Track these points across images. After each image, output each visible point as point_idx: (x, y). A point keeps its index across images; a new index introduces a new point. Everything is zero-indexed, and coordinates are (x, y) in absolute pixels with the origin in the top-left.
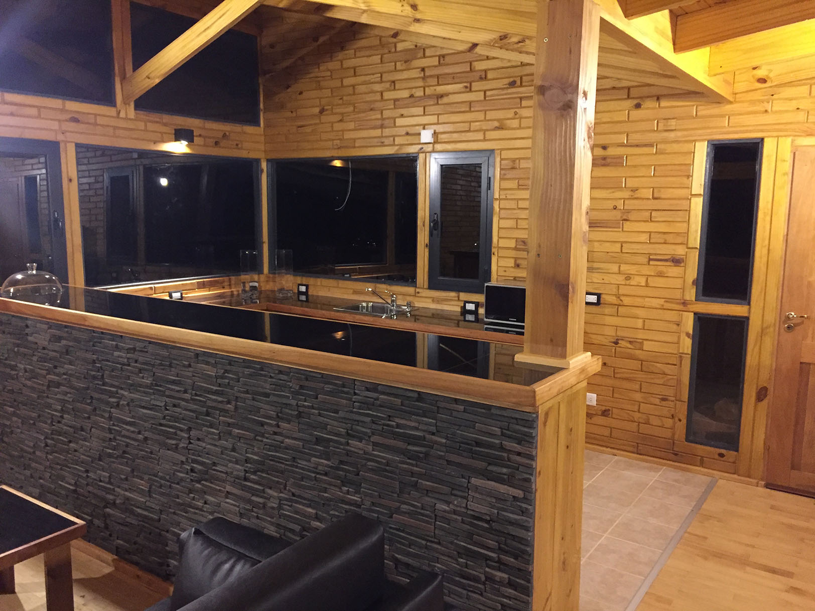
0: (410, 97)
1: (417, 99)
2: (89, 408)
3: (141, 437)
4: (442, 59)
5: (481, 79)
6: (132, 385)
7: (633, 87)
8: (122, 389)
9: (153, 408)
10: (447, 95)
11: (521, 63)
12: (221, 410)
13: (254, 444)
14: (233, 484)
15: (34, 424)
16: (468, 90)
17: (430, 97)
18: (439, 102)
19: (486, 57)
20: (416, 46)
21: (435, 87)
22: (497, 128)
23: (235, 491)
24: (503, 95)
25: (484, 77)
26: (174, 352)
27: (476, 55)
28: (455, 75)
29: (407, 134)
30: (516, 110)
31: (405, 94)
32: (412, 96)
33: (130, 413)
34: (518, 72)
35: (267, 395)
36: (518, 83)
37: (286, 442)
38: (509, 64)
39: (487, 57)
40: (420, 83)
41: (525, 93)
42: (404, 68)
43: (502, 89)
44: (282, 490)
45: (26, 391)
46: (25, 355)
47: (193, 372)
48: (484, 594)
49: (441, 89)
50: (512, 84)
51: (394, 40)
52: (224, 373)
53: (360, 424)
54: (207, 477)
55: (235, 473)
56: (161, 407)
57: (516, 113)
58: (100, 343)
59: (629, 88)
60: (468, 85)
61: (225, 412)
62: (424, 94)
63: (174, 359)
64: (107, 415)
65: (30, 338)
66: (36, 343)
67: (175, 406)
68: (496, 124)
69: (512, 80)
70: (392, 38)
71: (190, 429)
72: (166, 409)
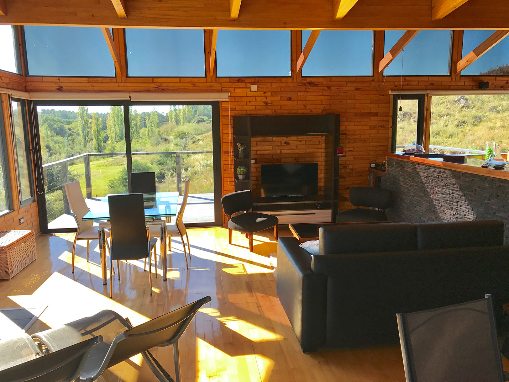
3: (440, 205)
6: (439, 186)
9: (445, 194)
12: (469, 195)
13: (481, 208)
33: (437, 196)
35: (487, 189)
37: (493, 207)
46: (403, 175)
52: (472, 181)
61: (471, 196)
65: (405, 169)
66: (408, 171)
71: (457, 202)
72: (450, 195)
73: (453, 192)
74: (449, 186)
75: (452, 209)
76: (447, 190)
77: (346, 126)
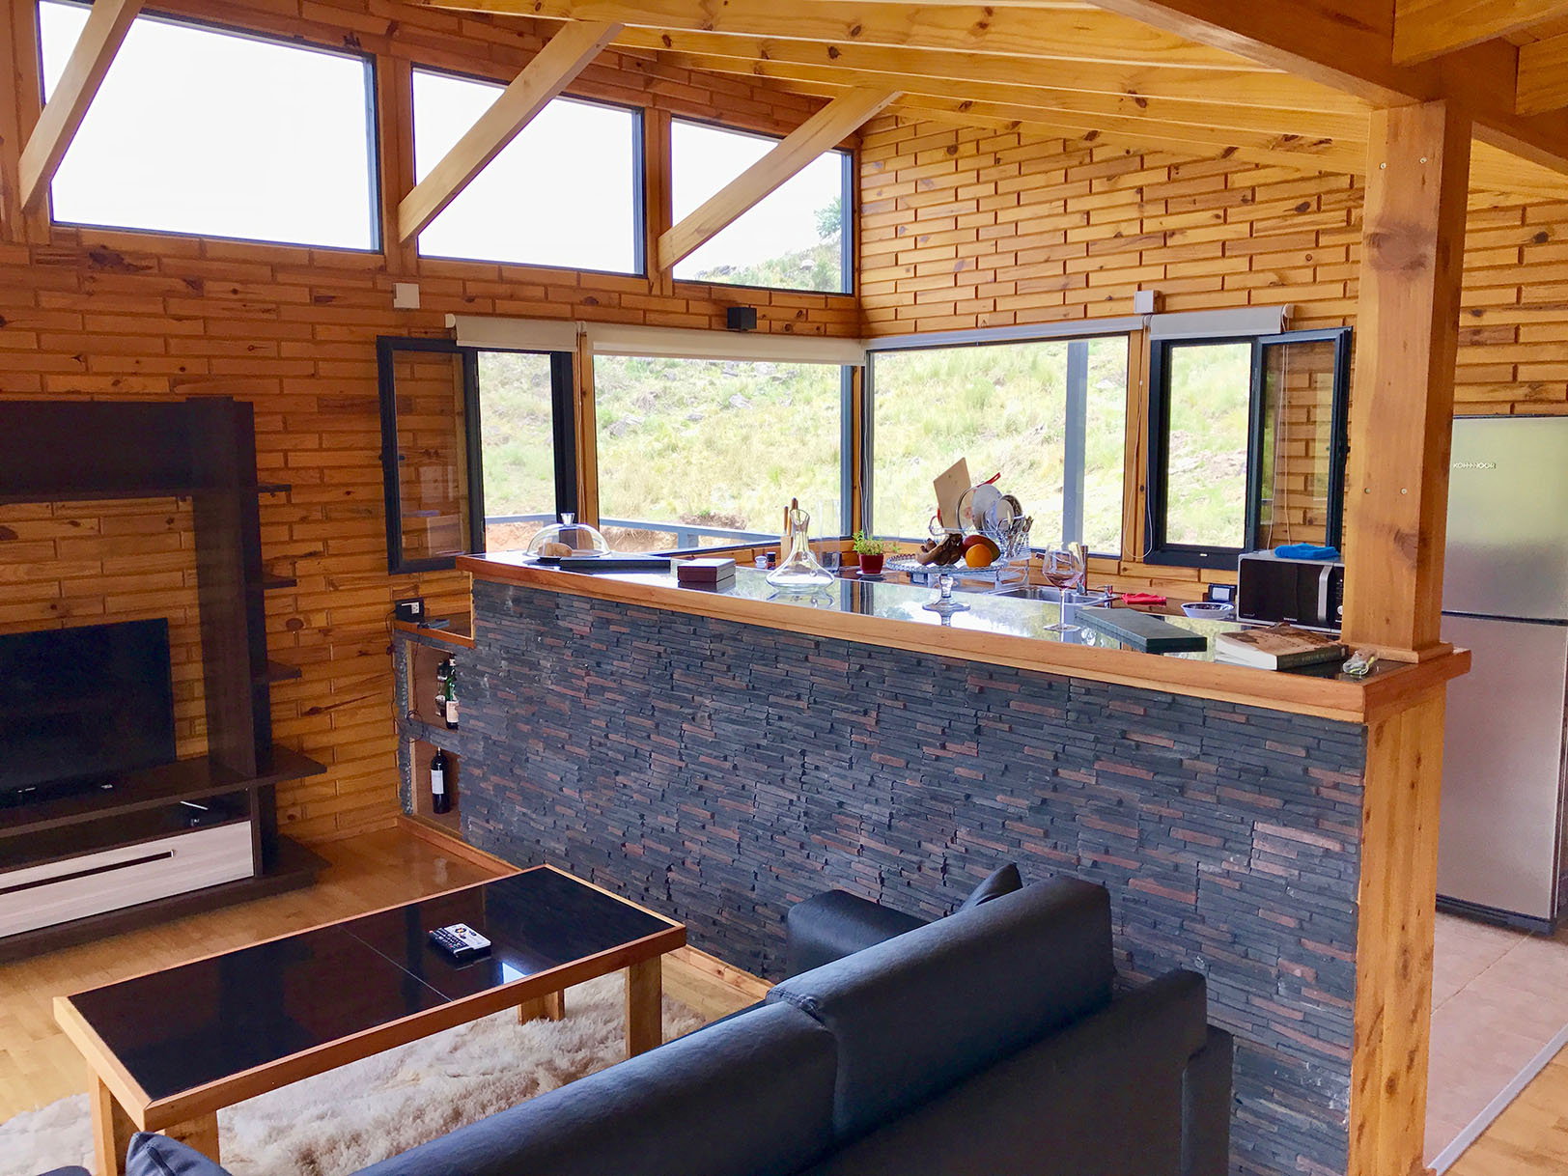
0: (1115, 237)
1: (1130, 239)
2: (649, 724)
3: (728, 765)
4: (1173, 172)
5: (1245, 201)
6: (716, 689)
7: (1532, 205)
8: (701, 694)
9: (747, 722)
10: (1182, 230)
11: (1320, 172)
12: (853, 725)
13: (906, 775)
14: (872, 834)
15: (563, 747)
16: (1222, 221)
17: (1151, 236)
18: (1168, 244)
19: (1254, 166)
20: (1128, 152)
21: (1161, 219)
22: (1273, 285)
23: (873, 844)
24: (1286, 227)
25: (1249, 199)
26: (782, 639)
27: (1235, 164)
28: (1197, 197)
29: (1110, 299)
30: (1309, 252)
31: (1107, 232)
32: (1119, 235)
33: (712, 730)
34: (1311, 188)
35: (927, 702)
36: (1314, 206)
37: (958, 771)
38: (1298, 175)
39: (1257, 165)
40: (1134, 213)
41: (1325, 223)
42: (1107, 189)
43: (1284, 217)
44: (949, 844)
45: (551, 699)
46: (552, 647)
47: (812, 669)
48: (1275, 997)
49: (1171, 223)
50: (1302, 209)
51: (1089, 144)
52: (860, 670)
53: (1078, 743)
54: (830, 823)
55: (874, 817)
56: (761, 720)
57: (1309, 258)
58: (670, 628)
59: (1524, 208)
60: (1221, 213)
61: (860, 728)
62: (1141, 231)
63: (783, 650)
64: (676, 733)
65: (560, 623)
66: (571, 630)
67: (780, 718)
68: (1274, 278)
69: (1300, 201)
70: (1084, 142)
71: (803, 753)
72: (768, 724)
73: (782, 712)
74: (760, 689)
75: (783, 780)
76: (756, 706)
77: (285, 452)
